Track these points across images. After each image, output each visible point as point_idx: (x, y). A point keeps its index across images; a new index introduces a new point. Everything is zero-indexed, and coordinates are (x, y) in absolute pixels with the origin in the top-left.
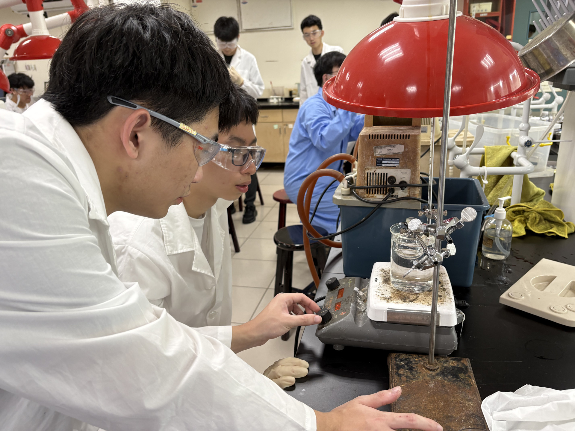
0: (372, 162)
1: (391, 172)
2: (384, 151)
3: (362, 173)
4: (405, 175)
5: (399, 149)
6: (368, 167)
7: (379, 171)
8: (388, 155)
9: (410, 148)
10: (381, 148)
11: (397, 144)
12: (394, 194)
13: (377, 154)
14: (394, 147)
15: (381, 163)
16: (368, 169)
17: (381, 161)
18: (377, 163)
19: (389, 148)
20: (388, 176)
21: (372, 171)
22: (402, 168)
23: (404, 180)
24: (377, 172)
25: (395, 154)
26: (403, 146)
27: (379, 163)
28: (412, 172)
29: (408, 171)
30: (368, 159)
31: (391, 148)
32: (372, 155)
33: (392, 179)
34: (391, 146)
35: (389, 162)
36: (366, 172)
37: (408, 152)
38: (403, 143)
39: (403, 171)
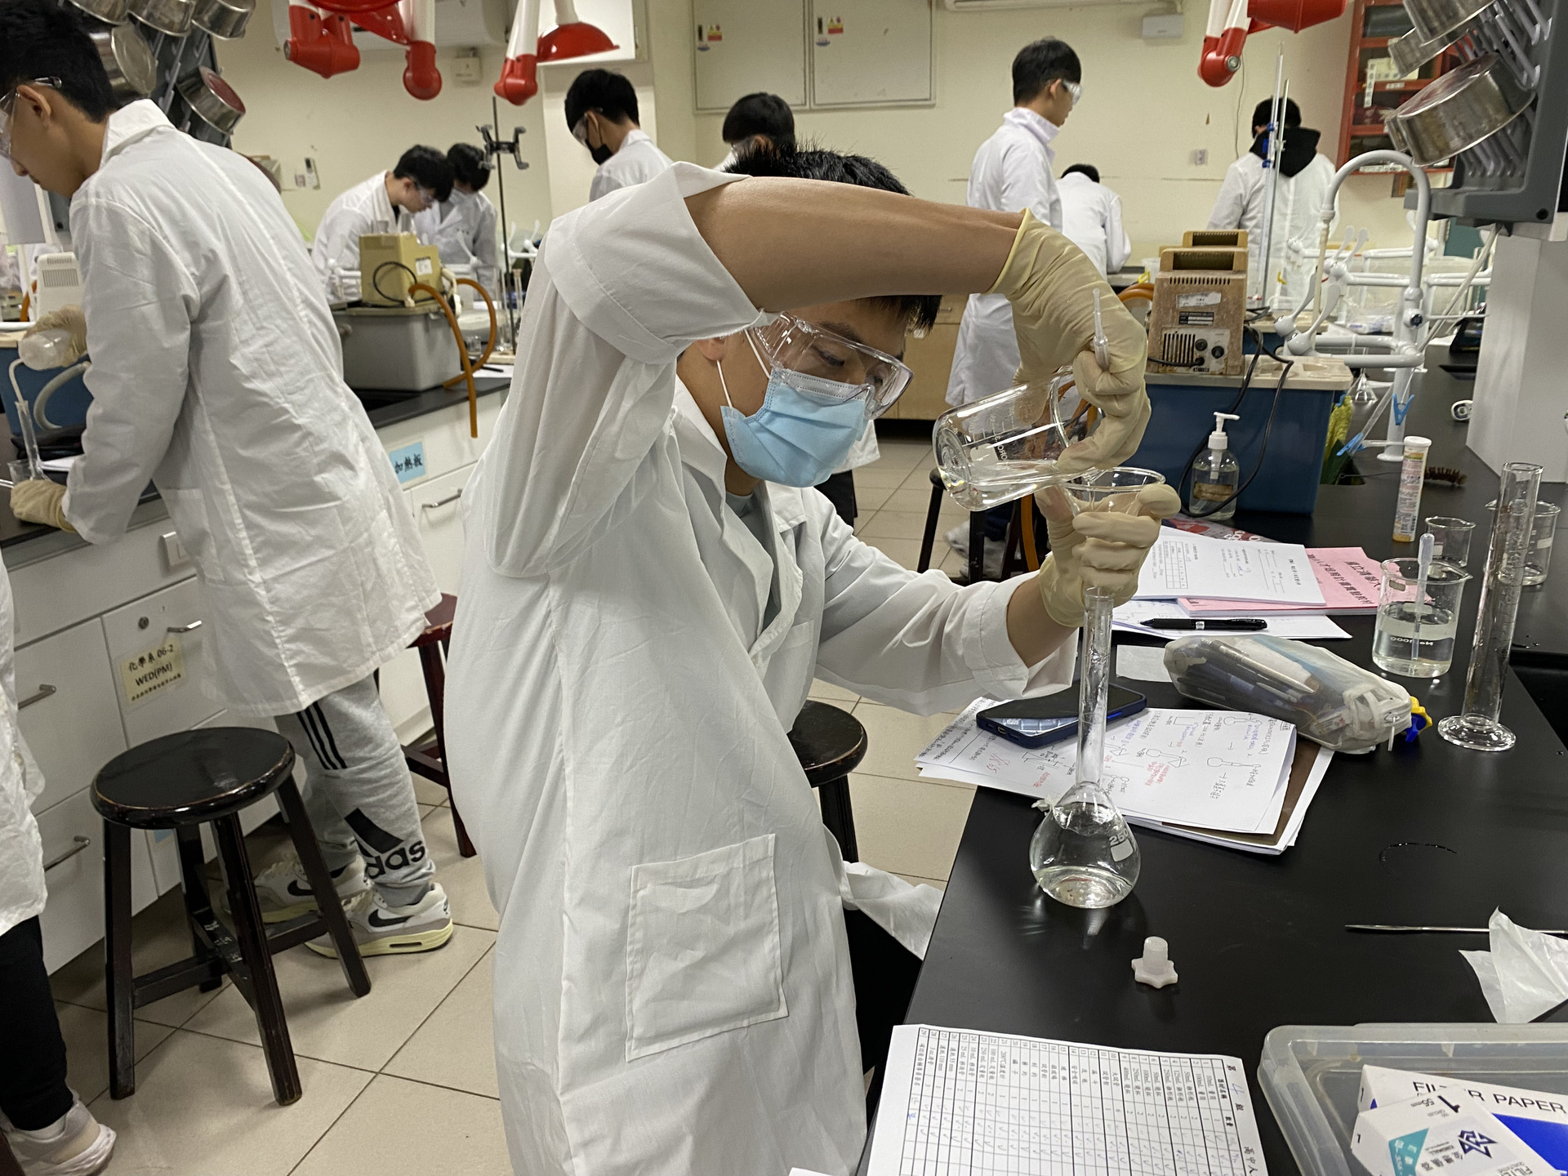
0: (1173, 317)
1: (1200, 334)
2: (1192, 302)
4: (1221, 338)
5: (1214, 298)
6: (1167, 326)
7: (1183, 331)
8: (1198, 307)
9: (1230, 297)
10: (1187, 297)
11: (1212, 291)
12: (1203, 367)
13: (1181, 305)
14: (1206, 295)
15: (1187, 320)
16: (1166, 329)
17: (1187, 317)
18: (1180, 320)
19: (1200, 297)
20: (1196, 339)
21: (1172, 332)
22: (1217, 327)
23: (1219, 344)
24: (1180, 333)
25: (1207, 306)
26: (1219, 295)
27: (1183, 319)
28: (1231, 333)
29: (1227, 333)
30: (1167, 313)
31: (1202, 298)
32: (1174, 308)
33: (1202, 345)
34: (1202, 295)
35: (1198, 318)
36: (1164, 333)
37: (1227, 303)
38: (1220, 291)
39: (1218, 331)
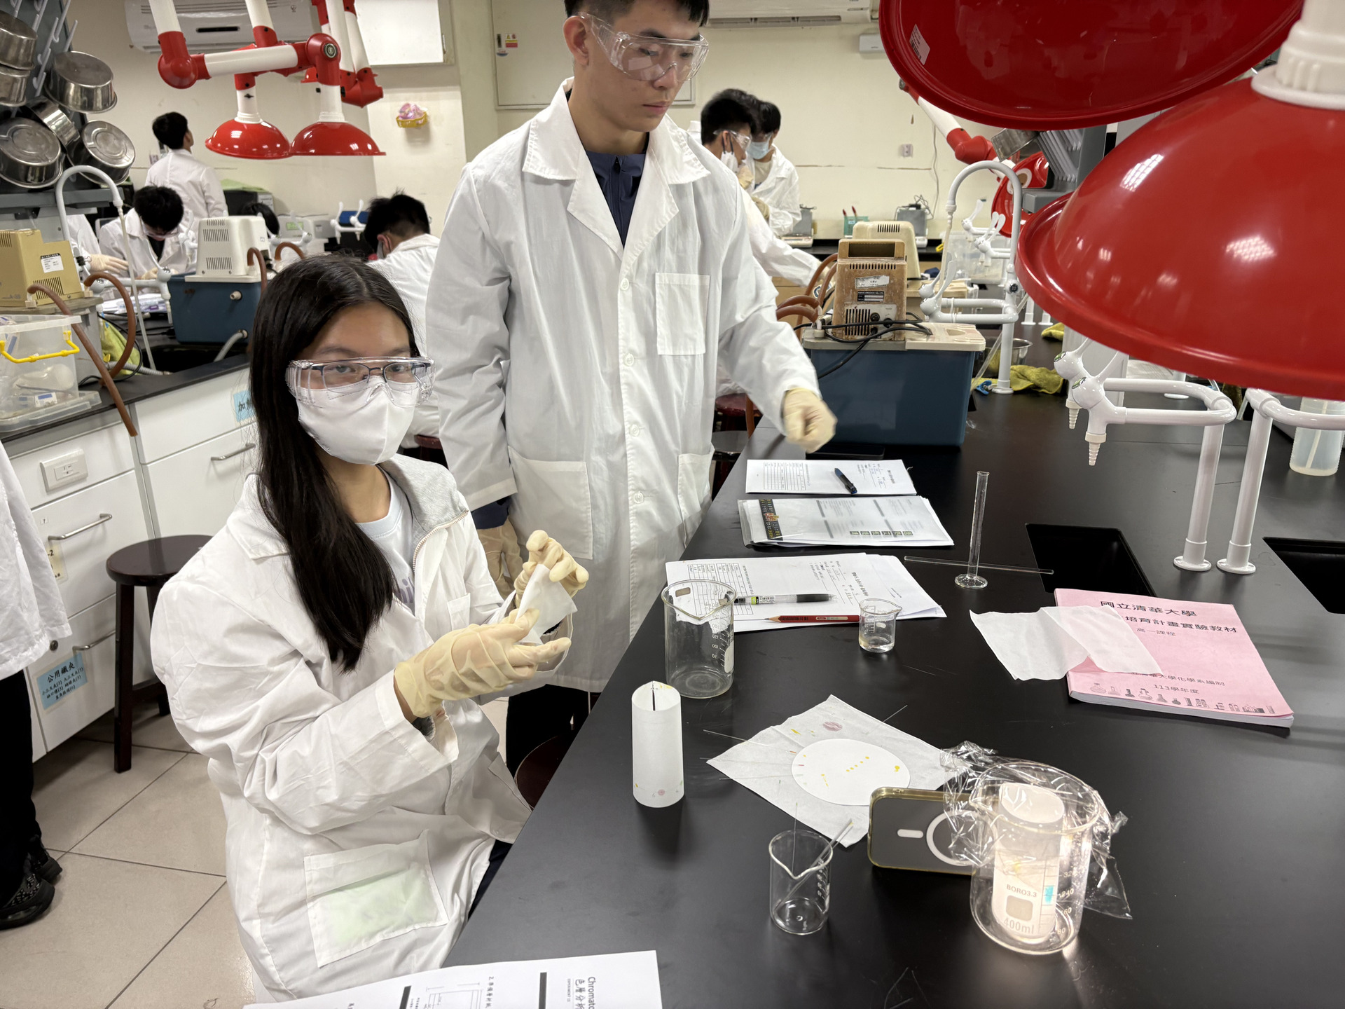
0: (853, 297)
1: (874, 309)
2: (866, 283)
3: (841, 309)
4: (889, 312)
5: (883, 281)
6: (847, 302)
7: (861, 307)
8: (873, 287)
9: (896, 280)
10: (863, 279)
11: (881, 274)
13: (859, 286)
14: (878, 278)
15: (863, 298)
16: (848, 305)
17: (863, 296)
18: (858, 298)
19: (873, 279)
20: (871, 313)
21: (852, 308)
22: (887, 302)
23: (889, 318)
24: (858, 308)
25: (879, 287)
26: (888, 278)
27: (861, 297)
28: (898, 307)
29: (895, 307)
30: (848, 293)
31: (875, 280)
32: (854, 289)
33: (875, 318)
34: (875, 277)
35: (873, 296)
36: (846, 308)
37: (894, 284)
38: (889, 274)
39: (888, 306)
